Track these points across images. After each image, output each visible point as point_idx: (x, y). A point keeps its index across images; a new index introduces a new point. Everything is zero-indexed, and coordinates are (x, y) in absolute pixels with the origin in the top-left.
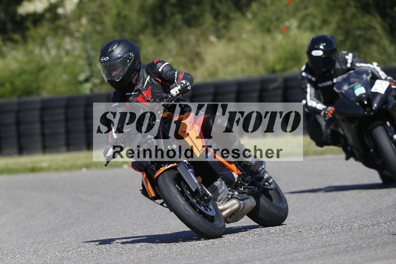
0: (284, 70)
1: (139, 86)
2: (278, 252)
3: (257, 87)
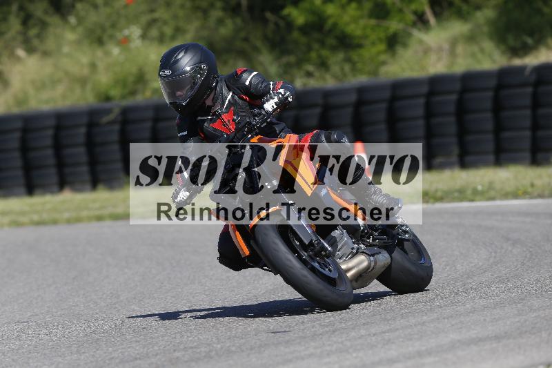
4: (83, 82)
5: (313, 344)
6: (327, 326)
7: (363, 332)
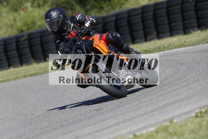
1: (69, 30)
2: (37, 128)
3: (15, 40)
4: (12, 26)
5: (112, 113)
6: (116, 105)
7: (130, 106)
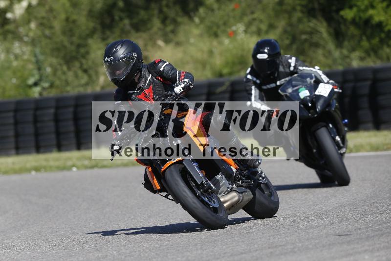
0: (231, 74)
3: (205, 90)
